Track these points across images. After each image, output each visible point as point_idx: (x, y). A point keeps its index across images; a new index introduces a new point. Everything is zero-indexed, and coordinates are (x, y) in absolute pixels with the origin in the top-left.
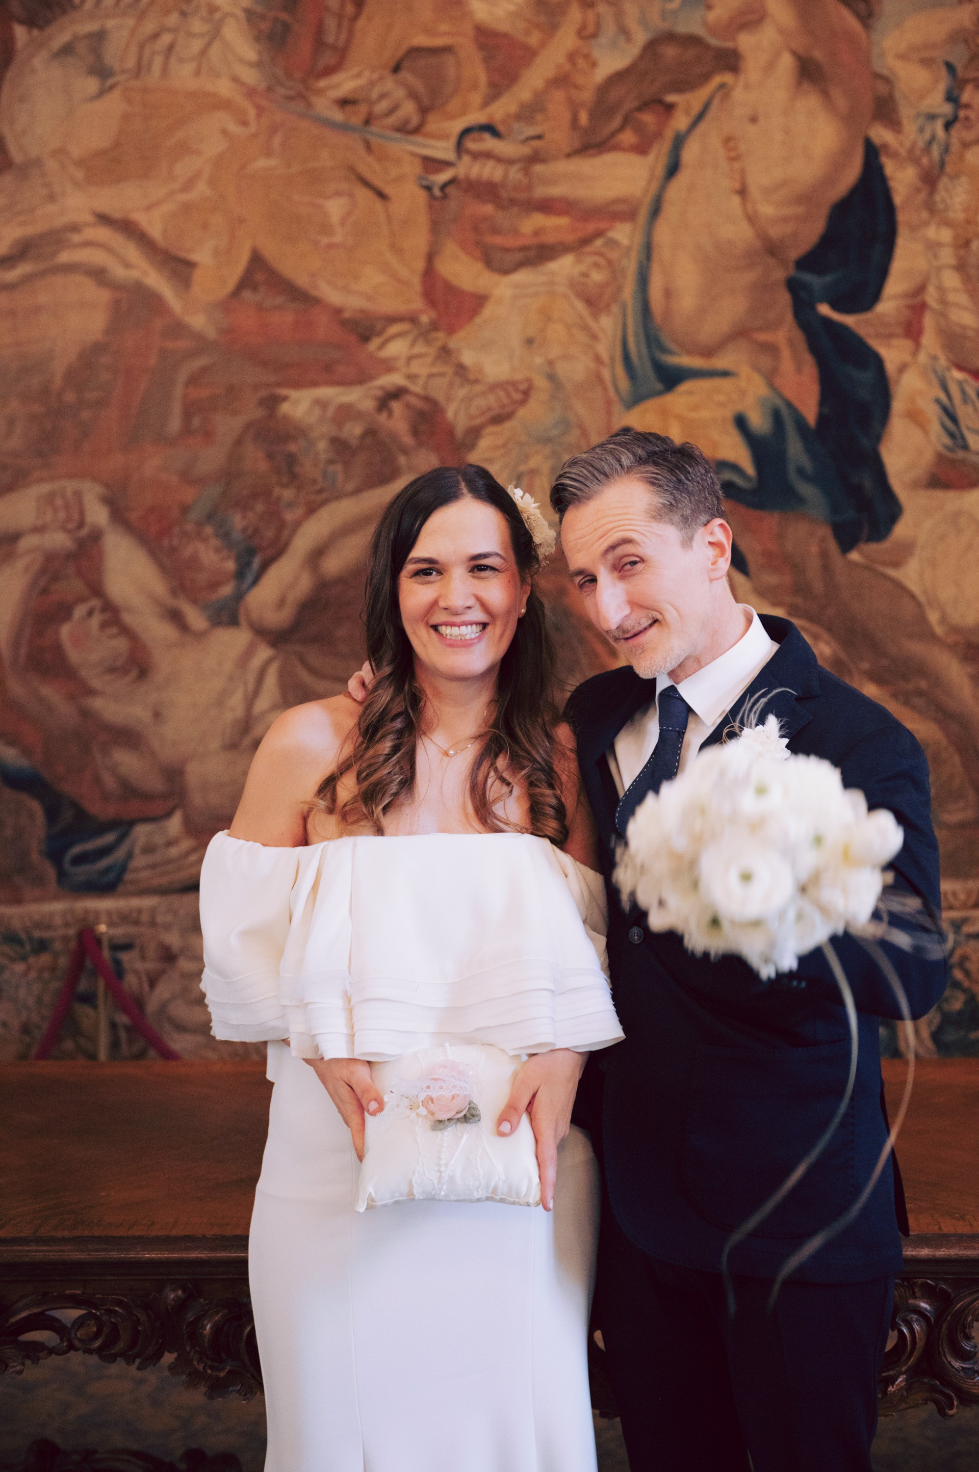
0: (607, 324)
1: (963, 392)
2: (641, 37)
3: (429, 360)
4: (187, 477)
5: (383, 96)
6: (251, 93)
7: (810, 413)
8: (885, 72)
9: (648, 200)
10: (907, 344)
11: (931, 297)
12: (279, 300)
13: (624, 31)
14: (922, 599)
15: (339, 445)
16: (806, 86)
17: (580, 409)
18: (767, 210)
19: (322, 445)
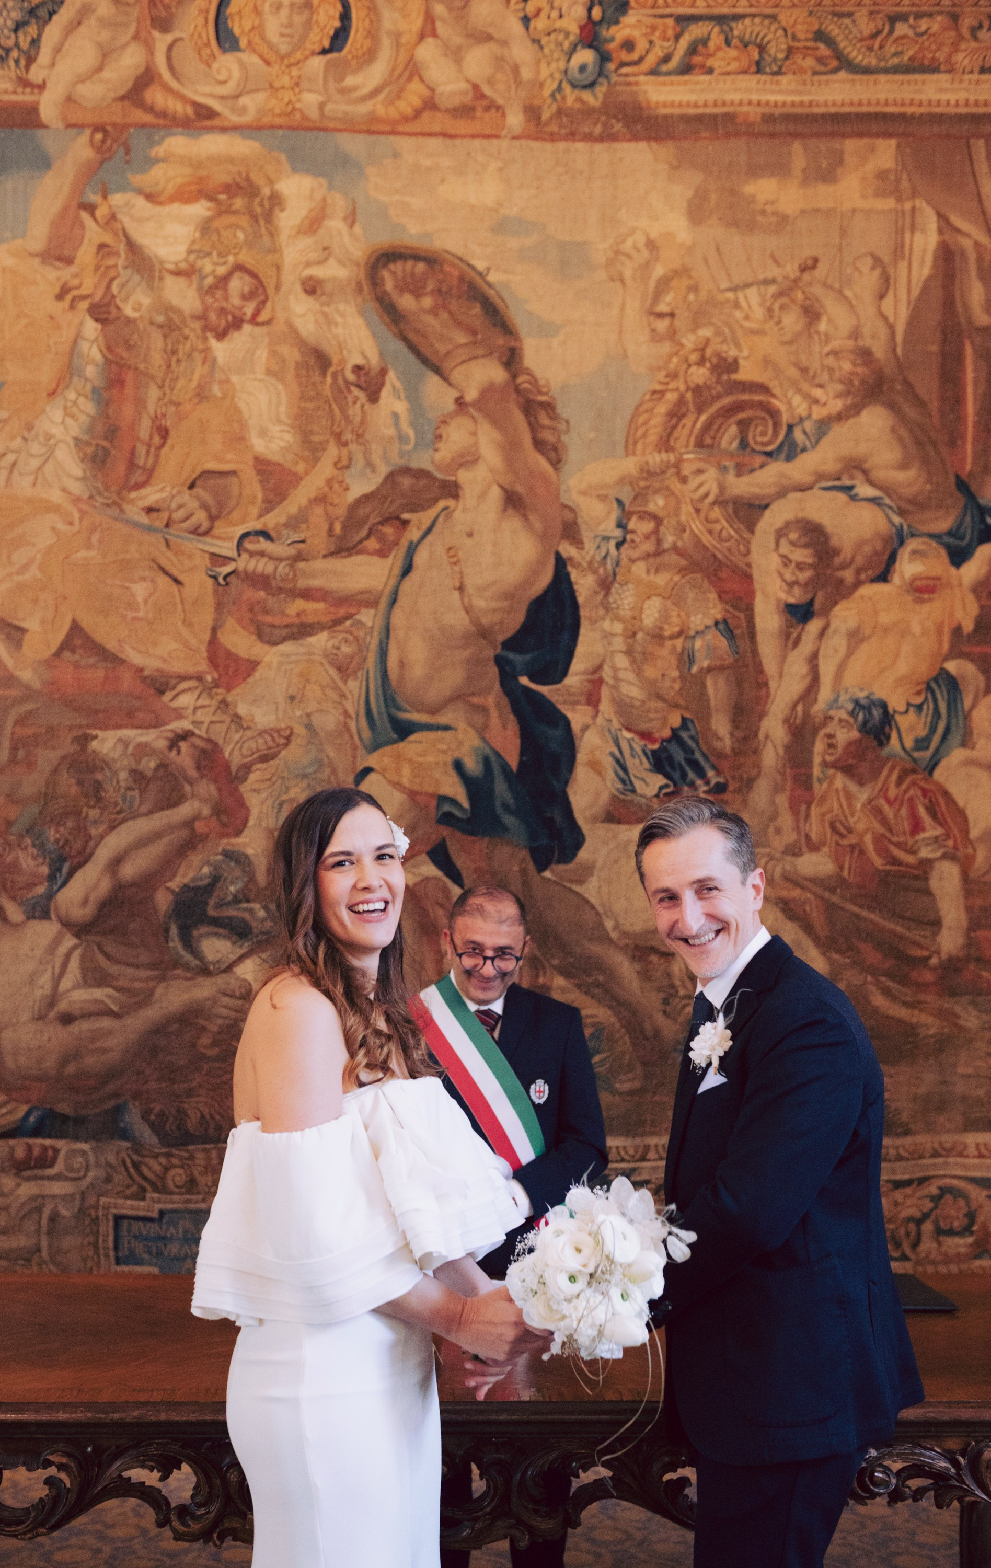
0: (354, 686)
1: (631, 747)
2: (384, 470)
3: (212, 710)
4: (11, 798)
5: (180, 507)
6: (77, 500)
7: (513, 761)
8: (570, 504)
9: (388, 591)
10: (589, 709)
11: (607, 674)
12: (92, 660)
13: (369, 464)
14: (600, 909)
15: (137, 776)
16: (510, 511)
17: (331, 752)
18: (480, 603)
19: (123, 775)
